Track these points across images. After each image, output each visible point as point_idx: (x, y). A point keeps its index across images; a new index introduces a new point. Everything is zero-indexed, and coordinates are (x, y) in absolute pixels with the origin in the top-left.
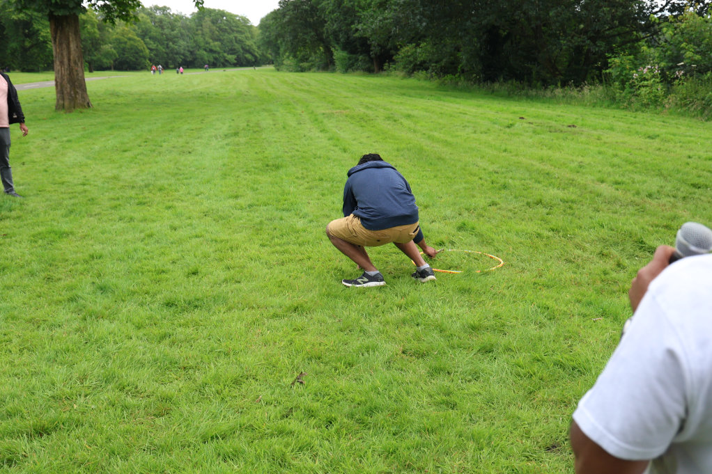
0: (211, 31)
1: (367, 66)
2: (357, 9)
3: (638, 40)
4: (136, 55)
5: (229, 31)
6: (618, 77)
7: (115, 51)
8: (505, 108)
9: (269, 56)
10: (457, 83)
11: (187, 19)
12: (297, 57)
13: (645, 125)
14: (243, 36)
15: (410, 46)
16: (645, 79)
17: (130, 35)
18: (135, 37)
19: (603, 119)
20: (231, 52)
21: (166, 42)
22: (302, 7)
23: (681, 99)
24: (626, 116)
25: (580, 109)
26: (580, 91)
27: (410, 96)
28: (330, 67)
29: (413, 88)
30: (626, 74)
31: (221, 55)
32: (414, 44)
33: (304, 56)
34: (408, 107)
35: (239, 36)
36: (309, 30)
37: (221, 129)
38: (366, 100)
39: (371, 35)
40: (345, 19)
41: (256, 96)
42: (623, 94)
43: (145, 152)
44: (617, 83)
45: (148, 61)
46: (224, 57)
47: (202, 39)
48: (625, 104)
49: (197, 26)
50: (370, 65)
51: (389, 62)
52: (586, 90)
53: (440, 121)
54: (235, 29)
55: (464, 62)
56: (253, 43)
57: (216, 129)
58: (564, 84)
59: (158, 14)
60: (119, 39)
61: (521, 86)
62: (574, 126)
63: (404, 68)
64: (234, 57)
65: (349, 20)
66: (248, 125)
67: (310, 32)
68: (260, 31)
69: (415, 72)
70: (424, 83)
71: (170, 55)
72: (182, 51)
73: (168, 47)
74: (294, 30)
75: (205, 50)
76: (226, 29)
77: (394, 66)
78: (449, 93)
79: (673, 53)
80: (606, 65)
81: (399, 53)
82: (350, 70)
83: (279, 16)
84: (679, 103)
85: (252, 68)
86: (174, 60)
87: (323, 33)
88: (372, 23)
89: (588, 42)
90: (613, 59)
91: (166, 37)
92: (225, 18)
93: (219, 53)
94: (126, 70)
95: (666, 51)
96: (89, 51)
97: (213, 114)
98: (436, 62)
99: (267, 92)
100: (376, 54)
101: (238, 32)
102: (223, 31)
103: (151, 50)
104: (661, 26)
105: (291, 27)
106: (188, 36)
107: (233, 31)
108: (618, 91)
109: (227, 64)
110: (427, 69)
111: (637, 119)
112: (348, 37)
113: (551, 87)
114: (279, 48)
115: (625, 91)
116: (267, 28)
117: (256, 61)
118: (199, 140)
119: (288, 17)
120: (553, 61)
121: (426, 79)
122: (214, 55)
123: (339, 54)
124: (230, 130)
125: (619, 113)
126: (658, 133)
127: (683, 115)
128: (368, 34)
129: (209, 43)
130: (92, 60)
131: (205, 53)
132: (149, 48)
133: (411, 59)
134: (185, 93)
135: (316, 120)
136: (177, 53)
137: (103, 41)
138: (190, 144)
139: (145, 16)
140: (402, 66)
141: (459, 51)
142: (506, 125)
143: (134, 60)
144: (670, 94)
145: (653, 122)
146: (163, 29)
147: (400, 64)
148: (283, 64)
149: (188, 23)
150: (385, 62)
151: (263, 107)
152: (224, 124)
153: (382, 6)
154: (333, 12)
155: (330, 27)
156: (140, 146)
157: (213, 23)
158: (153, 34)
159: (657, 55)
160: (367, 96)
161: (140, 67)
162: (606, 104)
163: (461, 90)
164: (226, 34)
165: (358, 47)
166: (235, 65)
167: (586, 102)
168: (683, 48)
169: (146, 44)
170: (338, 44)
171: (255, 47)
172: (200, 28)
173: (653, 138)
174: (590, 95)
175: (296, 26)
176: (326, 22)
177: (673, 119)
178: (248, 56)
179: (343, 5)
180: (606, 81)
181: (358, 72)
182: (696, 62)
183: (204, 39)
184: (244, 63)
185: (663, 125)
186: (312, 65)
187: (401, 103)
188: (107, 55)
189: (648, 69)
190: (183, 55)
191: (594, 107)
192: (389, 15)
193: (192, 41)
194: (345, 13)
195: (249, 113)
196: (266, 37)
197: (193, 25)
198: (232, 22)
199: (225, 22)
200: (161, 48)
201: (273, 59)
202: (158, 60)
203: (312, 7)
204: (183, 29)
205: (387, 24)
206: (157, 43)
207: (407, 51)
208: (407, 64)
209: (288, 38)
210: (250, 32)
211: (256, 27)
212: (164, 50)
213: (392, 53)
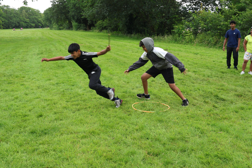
0: (25, 15)
1: (85, 28)
2: (81, 7)
3: (182, 20)
5: (32, 15)
6: (177, 32)
9: (48, 24)
10: (118, 34)
11: (16, 10)
12: (58, 25)
14: (38, 17)
15: (101, 21)
16: (187, 33)
21: (9, 19)
22: (60, 6)
23: (200, 40)
24: (182, 46)
25: (165, 44)
26: (163, 37)
27: (103, 39)
28: (70, 28)
29: (103, 36)
30: (180, 31)
31: (29, 24)
32: (102, 20)
33: (61, 24)
34: (104, 43)
35: (36, 17)
36: (63, 15)
37: (36, 51)
38: (88, 40)
39: (88, 17)
41: (46, 39)
42: (180, 39)
43: (7, 61)
44: (177, 35)
45: (1, 25)
46: (30, 25)
47: (22, 18)
48: (181, 42)
49: (20, 13)
51: (93, 27)
52: (166, 37)
54: (35, 14)
55: (121, 27)
56: (41, 19)
57: (34, 51)
58: (157, 35)
59: (5, 8)
61: (142, 35)
63: (99, 29)
64: (34, 24)
65: (78, 11)
66: (46, 50)
67: (63, 16)
68: (44, 15)
69: (103, 30)
70: (106, 34)
71: (10, 24)
72: (15, 22)
73: (9, 21)
74: (57, 15)
75: (23, 22)
77: (95, 28)
78: (116, 38)
80: (173, 28)
81: (97, 23)
82: (78, 29)
83: (52, 10)
84: (199, 41)
85: (42, 29)
86: (12, 26)
87: (68, 16)
88: (88, 13)
89: (166, 20)
90: (175, 26)
91: (9, 17)
92: (31, 10)
93: (28, 23)
97: (31, 46)
98: (110, 27)
99: (50, 37)
100: (90, 24)
101: (36, 15)
102: (30, 15)
103: (3, 21)
104: (192, 14)
106: (17, 16)
107: (34, 15)
108: (177, 37)
109: (31, 27)
110: (107, 29)
112: (78, 18)
113: (153, 36)
114: (51, 21)
115: (180, 37)
116: (47, 14)
117: (43, 26)
118: (28, 56)
119: (55, 10)
120: (153, 27)
121: (106, 33)
122: (27, 24)
123: (74, 24)
124: (39, 52)
125: (177, 45)
127: (201, 46)
128: (87, 17)
129: (25, 19)
131: (23, 23)
132: (2, 21)
133: (101, 25)
136: (13, 23)
138: (25, 58)
140: (98, 28)
141: (119, 23)
144: (196, 38)
146: (7, 13)
147: (97, 27)
148: (53, 27)
150: (91, 27)
151: (50, 43)
152: (37, 49)
153: (92, 6)
154: (72, 8)
155: (71, 14)
156: (4, 58)
157: (26, 12)
158: (3, 15)
159: (191, 25)
160: (87, 39)
162: (173, 42)
163: (120, 37)
164: (31, 16)
165: (81, 21)
166: (35, 28)
167: (166, 41)
168: (200, 23)
170: (74, 20)
171: (42, 21)
172: (21, 14)
174: (167, 39)
175: (58, 13)
176: (69, 12)
177: (198, 47)
178: (40, 24)
180: (173, 34)
181: (81, 30)
182: (205, 27)
183: (23, 18)
184: (38, 27)
186: (64, 28)
189: (188, 29)
190: (15, 24)
191: (169, 43)
192: (95, 10)
193: (18, 19)
194: (77, 9)
195: (45, 45)
196: (47, 17)
197: (19, 12)
198: (33, 12)
199: (31, 12)
200: (7, 21)
201: (49, 25)
202: (5, 25)
203: (64, 7)
204: (15, 14)
205: (94, 13)
206: (5, 19)
207: (100, 23)
208: (100, 27)
209: (55, 18)
210: (40, 15)
211: (43, 14)
212: (7, 22)
213: (94, 23)
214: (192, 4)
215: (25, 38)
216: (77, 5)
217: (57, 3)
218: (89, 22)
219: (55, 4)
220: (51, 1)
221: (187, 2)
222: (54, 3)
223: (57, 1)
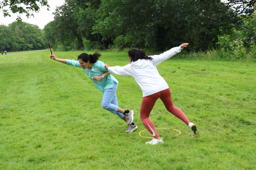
0: (19, 33)
2: (93, 19)
3: (232, 27)
5: (29, 32)
6: (223, 45)
8: (170, 64)
11: (6, 27)
12: (64, 44)
13: (238, 68)
14: (36, 34)
15: (121, 36)
16: (236, 46)
19: (218, 66)
20: (30, 43)
22: (66, 19)
24: (229, 64)
25: (206, 62)
26: (205, 53)
27: (123, 60)
28: (81, 48)
30: (227, 44)
31: (25, 44)
32: (123, 35)
33: (68, 43)
35: (34, 35)
36: (70, 30)
40: (88, 25)
41: (48, 64)
42: (227, 54)
44: (223, 49)
46: (27, 45)
47: (15, 37)
48: (228, 58)
49: (12, 30)
50: (101, 46)
51: (111, 44)
52: (208, 53)
54: (31, 31)
56: (41, 38)
57: (31, 81)
58: (197, 50)
62: (204, 70)
63: (119, 47)
64: (32, 45)
66: (47, 78)
67: (70, 31)
68: (45, 32)
69: (124, 49)
72: (5, 43)
74: (62, 30)
75: (17, 42)
76: (27, 32)
77: (113, 46)
79: (249, 33)
80: (217, 40)
81: (116, 39)
82: (92, 49)
83: (54, 24)
84: (254, 56)
87: (77, 31)
89: (207, 30)
90: (220, 37)
92: (26, 26)
93: (24, 43)
95: (246, 32)
97: (28, 74)
99: (52, 62)
101: (33, 33)
102: (25, 33)
104: (242, 20)
105: (61, 29)
106: (7, 36)
107: (31, 32)
108: (224, 52)
109: (28, 49)
110: (129, 47)
111: (234, 65)
112: (90, 34)
113: (191, 53)
114: (54, 40)
115: (227, 52)
116: (48, 30)
117: (43, 47)
118: (25, 87)
119: (59, 24)
122: (22, 45)
123: (85, 41)
124: (38, 81)
125: (225, 63)
126: (245, 71)
129: (18, 39)
131: (16, 43)
133: (122, 42)
134: (11, 64)
135: (81, 74)
136: (2, 45)
138: (20, 89)
140: (117, 46)
142: (172, 71)
144: (249, 52)
145: (242, 66)
148: (57, 48)
149: (7, 29)
150: (109, 44)
151: (53, 69)
152: (35, 78)
154: (81, 21)
155: (81, 28)
157: (20, 29)
159: (241, 34)
162: (218, 59)
164: (27, 34)
166: (32, 49)
167: (209, 58)
170: (85, 36)
171: (42, 40)
172: (14, 31)
173: (243, 74)
174: (211, 55)
175: (63, 28)
176: (78, 26)
177: (251, 64)
178: (39, 44)
179: (86, 18)
180: (217, 48)
183: (16, 37)
184: (37, 48)
185: (247, 67)
186: (72, 47)
187: (120, 64)
189: (238, 41)
190: (5, 45)
191: (213, 60)
193: (10, 38)
194: (88, 22)
195: (46, 72)
196: (48, 35)
197: (10, 30)
198: (30, 28)
199: (26, 28)
201: (52, 45)
203: (71, 19)
204: (5, 32)
207: (119, 39)
208: (120, 45)
209: (59, 35)
210: (39, 32)
211: (42, 30)
213: (112, 39)
214: (246, 5)
215: (20, 65)
216: (88, 17)
217: (62, 15)
219: (59, 16)
220: (54, 13)
221: (238, 3)
222: (57, 15)
223: (61, 13)
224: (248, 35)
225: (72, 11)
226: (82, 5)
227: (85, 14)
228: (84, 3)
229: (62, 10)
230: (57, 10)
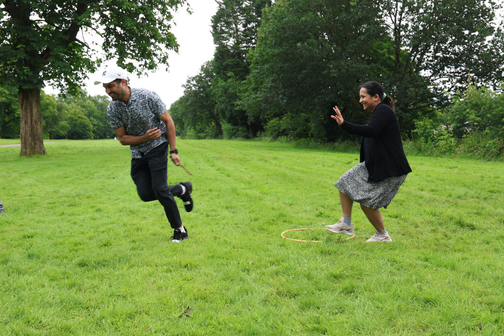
1: (245, 134)
4: (84, 129)
6: (422, 134)
7: (69, 126)
10: (309, 143)
12: (196, 130)
15: (275, 119)
16: (442, 135)
17: (80, 115)
18: (84, 116)
21: (104, 120)
22: (200, 94)
23: (468, 148)
28: (219, 136)
29: (277, 147)
30: (428, 132)
32: (278, 118)
33: (201, 129)
34: (274, 155)
36: (205, 110)
39: (248, 109)
40: (230, 102)
42: (427, 146)
44: (423, 138)
45: (91, 133)
48: (429, 152)
50: (247, 133)
51: (260, 131)
53: (298, 161)
55: (313, 129)
59: (100, 101)
60: (72, 118)
61: (354, 144)
63: (272, 134)
67: (206, 112)
69: (280, 137)
70: (285, 144)
71: (107, 129)
73: (105, 123)
74: (194, 110)
77: (264, 134)
78: (303, 149)
79: (460, 117)
80: (413, 127)
81: (268, 124)
82: (233, 137)
83: (184, 101)
84: (467, 150)
87: (214, 111)
88: (248, 100)
89: (400, 112)
90: (418, 122)
94: (76, 139)
96: (50, 125)
98: (294, 130)
100: (251, 123)
105: (192, 108)
108: (423, 143)
110: (287, 135)
112: (232, 114)
114: (183, 124)
115: (428, 143)
116: (176, 110)
119: (190, 101)
121: (286, 142)
123: (225, 126)
127: (470, 158)
128: (245, 109)
130: (53, 131)
132: (92, 124)
133: (276, 128)
135: (208, 161)
137: (60, 118)
139: (91, 102)
140: (270, 133)
141: (309, 122)
142: (346, 162)
143: (82, 132)
144: (460, 144)
145: (450, 162)
146: (102, 110)
147: (268, 131)
148: (186, 135)
150: (258, 131)
153: (256, 89)
154: (221, 96)
155: (219, 107)
158: (96, 114)
159: (449, 118)
160: (245, 150)
161: (85, 137)
162: (415, 153)
163: (311, 148)
165: (239, 120)
169: (91, 121)
170: (225, 119)
175: (196, 107)
176: (216, 103)
177: (464, 160)
179: (228, 92)
180: (414, 137)
181: (239, 138)
182: (477, 122)
186: (207, 135)
188: (63, 128)
189: (444, 128)
192: (260, 95)
194: (230, 97)
196: (175, 117)
200: (101, 124)
202: (99, 132)
203: (207, 94)
205: (258, 101)
206: (98, 121)
207: (273, 123)
208: (273, 132)
209: (190, 116)
212: (103, 125)
213: (263, 124)
214: (455, 81)
216: (231, 90)
217: (195, 89)
218: (251, 120)
219: (191, 90)
220: (184, 86)
221: (444, 76)
222: (188, 88)
223: (194, 85)
224: (459, 120)
225: (210, 84)
226: (223, 74)
227: (227, 88)
228: (225, 72)
229: (196, 82)
230: (189, 81)
